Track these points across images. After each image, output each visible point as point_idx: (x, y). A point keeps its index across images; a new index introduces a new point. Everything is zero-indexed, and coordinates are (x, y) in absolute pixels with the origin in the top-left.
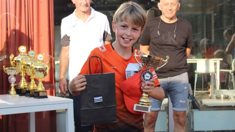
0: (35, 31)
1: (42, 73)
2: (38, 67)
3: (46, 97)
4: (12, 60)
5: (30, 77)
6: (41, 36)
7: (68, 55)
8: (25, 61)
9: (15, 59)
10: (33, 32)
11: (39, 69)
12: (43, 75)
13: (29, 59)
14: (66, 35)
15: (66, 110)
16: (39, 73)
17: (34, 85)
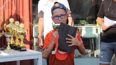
0: (21, 9)
1: (23, 35)
2: (20, 32)
3: (25, 50)
4: (5, 27)
5: (16, 37)
6: (25, 11)
7: (43, 23)
8: (13, 27)
9: (7, 26)
10: (20, 9)
11: (21, 33)
12: (23, 37)
13: (16, 26)
14: (41, 11)
15: (38, 59)
16: (21, 35)
17: (18, 43)
